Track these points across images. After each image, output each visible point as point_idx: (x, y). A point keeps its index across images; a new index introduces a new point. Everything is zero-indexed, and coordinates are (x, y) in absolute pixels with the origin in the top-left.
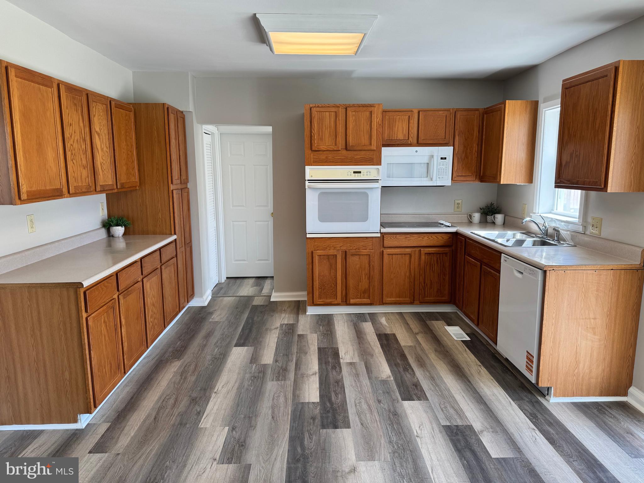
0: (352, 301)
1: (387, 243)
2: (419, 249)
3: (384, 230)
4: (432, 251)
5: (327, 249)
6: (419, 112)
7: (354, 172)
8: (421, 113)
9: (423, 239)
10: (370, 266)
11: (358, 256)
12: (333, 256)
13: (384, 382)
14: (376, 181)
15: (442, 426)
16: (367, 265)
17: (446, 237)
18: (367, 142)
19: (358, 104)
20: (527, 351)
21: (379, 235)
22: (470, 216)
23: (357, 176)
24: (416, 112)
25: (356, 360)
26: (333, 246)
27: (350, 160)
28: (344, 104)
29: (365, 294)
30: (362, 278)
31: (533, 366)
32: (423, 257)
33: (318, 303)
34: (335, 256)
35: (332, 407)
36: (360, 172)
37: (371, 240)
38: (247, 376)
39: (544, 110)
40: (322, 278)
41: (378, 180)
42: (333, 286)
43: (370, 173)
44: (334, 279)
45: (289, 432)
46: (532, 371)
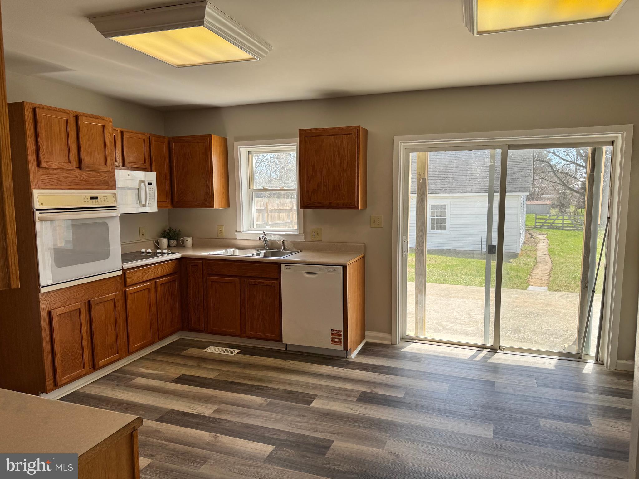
0: (101, 363)
1: (129, 281)
2: (154, 281)
3: (127, 265)
4: (165, 280)
5: (67, 303)
6: (122, 132)
7: (92, 198)
8: (124, 133)
9: (158, 269)
10: (115, 312)
11: (103, 303)
12: (75, 312)
14: (113, 208)
15: (356, 401)
16: (113, 313)
17: (174, 264)
18: (102, 161)
19: (88, 114)
20: (332, 330)
21: (121, 273)
23: (94, 204)
24: (119, 132)
25: (213, 407)
26: (73, 298)
27: (85, 183)
28: (73, 111)
29: (113, 349)
30: (108, 330)
31: (341, 338)
32: (159, 289)
33: (63, 382)
34: (78, 310)
35: (292, 442)
36: (97, 198)
37: (112, 281)
39: (239, 147)
40: (65, 346)
41: (115, 207)
42: (79, 352)
43: (107, 198)
44: (79, 342)
46: (341, 342)
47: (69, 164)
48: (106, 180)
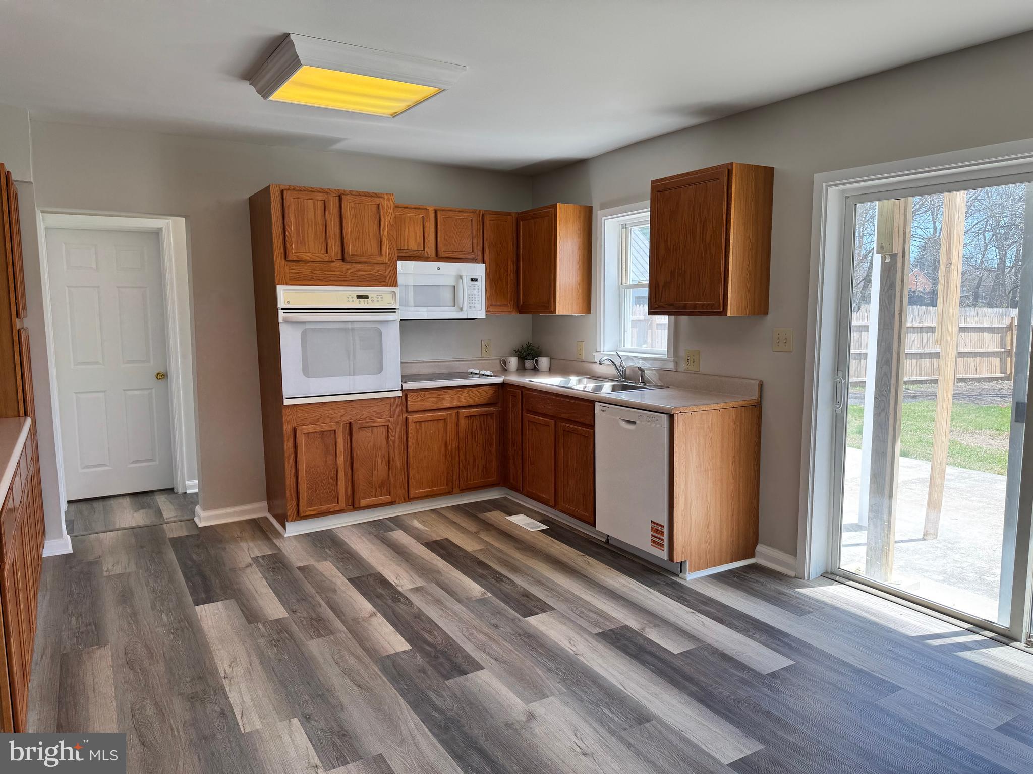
0: (364, 502)
1: (412, 405)
2: (455, 411)
3: (407, 386)
4: (473, 412)
5: (319, 421)
6: (436, 211)
7: (359, 297)
8: (439, 213)
9: (462, 395)
10: (388, 443)
11: (370, 429)
12: (329, 433)
13: (482, 601)
14: (392, 310)
15: (595, 634)
16: (385, 443)
17: (491, 391)
18: (375, 251)
19: (357, 192)
20: (652, 521)
21: (400, 394)
22: (505, 362)
23: (362, 304)
24: (432, 210)
25: (420, 582)
26: (328, 417)
27: (350, 278)
28: (335, 190)
29: (383, 488)
30: (377, 463)
31: (663, 538)
32: (462, 422)
33: (307, 514)
34: (334, 432)
35: (436, 650)
36: (367, 297)
37: (387, 402)
38: (262, 642)
39: (603, 218)
40: (313, 471)
41: (395, 309)
42: (332, 482)
43: (382, 298)
44: (333, 471)
45: (401, 698)
46: (662, 545)
47: (327, 255)
48: (381, 274)
